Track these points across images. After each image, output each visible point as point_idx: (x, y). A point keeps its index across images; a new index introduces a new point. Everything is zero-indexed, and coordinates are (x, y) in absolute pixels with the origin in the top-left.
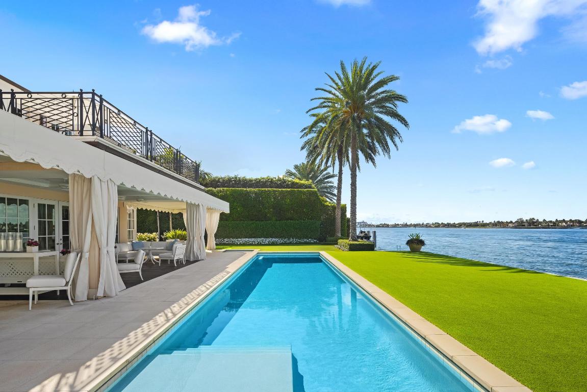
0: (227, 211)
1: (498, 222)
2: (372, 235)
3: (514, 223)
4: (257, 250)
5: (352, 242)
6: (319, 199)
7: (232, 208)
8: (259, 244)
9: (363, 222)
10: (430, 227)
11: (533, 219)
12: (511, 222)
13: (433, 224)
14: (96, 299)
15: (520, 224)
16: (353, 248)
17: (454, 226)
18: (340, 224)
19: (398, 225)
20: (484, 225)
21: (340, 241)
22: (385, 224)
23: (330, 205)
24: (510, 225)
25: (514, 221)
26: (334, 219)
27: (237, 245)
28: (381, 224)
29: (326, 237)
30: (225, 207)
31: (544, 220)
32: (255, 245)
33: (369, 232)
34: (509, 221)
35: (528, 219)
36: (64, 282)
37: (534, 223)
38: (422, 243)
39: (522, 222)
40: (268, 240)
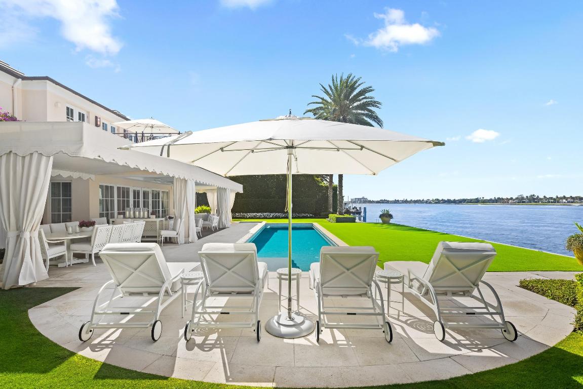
0: (241, 191)
1: (499, 198)
2: (363, 210)
3: (514, 200)
4: (264, 222)
5: (338, 216)
6: (315, 180)
7: (244, 188)
8: (265, 218)
9: (363, 198)
10: (430, 203)
11: (534, 195)
12: (512, 199)
13: (433, 200)
14: (188, 243)
15: (521, 200)
16: (338, 220)
17: (455, 202)
18: (332, 201)
19: (398, 201)
20: (484, 202)
21: (330, 215)
22: (385, 200)
23: (323, 185)
24: (510, 201)
25: (514, 198)
26: (328, 197)
27: (247, 218)
28: (381, 200)
29: (320, 213)
30: (239, 188)
31: (545, 197)
32: (262, 218)
33: (360, 208)
34: (509, 198)
35: (529, 195)
36: (176, 233)
37: (534, 199)
38: (391, 216)
39: (523, 198)
40: (272, 214)
